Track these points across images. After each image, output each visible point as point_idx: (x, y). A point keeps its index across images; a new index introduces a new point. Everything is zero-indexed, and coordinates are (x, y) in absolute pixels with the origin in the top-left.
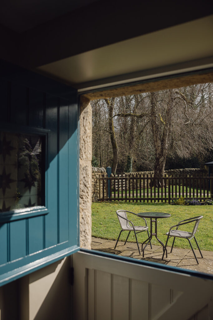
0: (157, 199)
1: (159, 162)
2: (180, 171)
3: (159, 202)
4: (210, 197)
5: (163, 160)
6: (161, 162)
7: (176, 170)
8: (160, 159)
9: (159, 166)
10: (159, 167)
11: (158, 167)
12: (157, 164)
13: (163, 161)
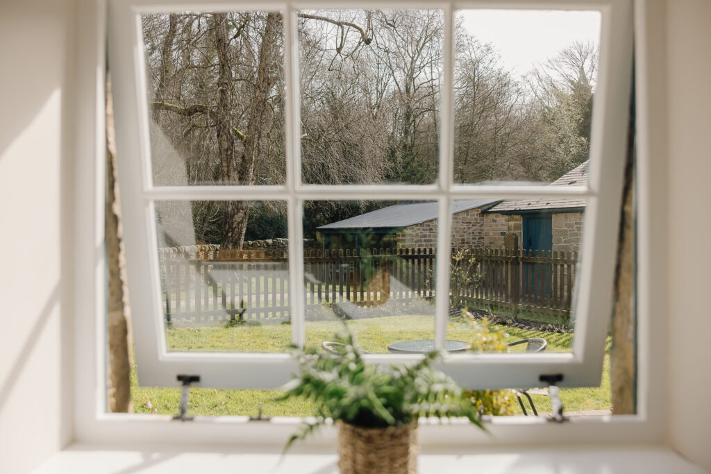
0: (270, 310)
1: (232, 223)
2: (267, 244)
3: (274, 315)
4: (378, 299)
5: (241, 219)
6: (239, 223)
7: (260, 243)
8: (236, 216)
9: (233, 232)
10: (232, 235)
11: (230, 234)
12: (229, 228)
13: (242, 222)
